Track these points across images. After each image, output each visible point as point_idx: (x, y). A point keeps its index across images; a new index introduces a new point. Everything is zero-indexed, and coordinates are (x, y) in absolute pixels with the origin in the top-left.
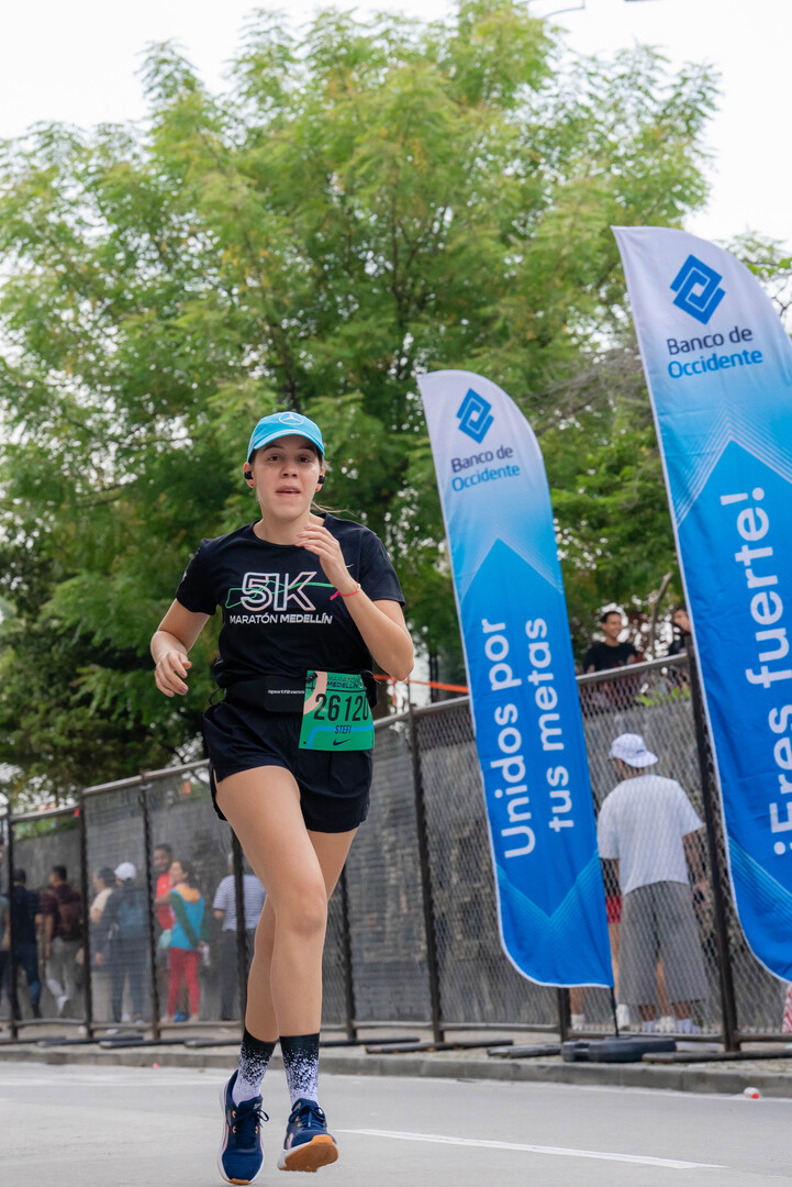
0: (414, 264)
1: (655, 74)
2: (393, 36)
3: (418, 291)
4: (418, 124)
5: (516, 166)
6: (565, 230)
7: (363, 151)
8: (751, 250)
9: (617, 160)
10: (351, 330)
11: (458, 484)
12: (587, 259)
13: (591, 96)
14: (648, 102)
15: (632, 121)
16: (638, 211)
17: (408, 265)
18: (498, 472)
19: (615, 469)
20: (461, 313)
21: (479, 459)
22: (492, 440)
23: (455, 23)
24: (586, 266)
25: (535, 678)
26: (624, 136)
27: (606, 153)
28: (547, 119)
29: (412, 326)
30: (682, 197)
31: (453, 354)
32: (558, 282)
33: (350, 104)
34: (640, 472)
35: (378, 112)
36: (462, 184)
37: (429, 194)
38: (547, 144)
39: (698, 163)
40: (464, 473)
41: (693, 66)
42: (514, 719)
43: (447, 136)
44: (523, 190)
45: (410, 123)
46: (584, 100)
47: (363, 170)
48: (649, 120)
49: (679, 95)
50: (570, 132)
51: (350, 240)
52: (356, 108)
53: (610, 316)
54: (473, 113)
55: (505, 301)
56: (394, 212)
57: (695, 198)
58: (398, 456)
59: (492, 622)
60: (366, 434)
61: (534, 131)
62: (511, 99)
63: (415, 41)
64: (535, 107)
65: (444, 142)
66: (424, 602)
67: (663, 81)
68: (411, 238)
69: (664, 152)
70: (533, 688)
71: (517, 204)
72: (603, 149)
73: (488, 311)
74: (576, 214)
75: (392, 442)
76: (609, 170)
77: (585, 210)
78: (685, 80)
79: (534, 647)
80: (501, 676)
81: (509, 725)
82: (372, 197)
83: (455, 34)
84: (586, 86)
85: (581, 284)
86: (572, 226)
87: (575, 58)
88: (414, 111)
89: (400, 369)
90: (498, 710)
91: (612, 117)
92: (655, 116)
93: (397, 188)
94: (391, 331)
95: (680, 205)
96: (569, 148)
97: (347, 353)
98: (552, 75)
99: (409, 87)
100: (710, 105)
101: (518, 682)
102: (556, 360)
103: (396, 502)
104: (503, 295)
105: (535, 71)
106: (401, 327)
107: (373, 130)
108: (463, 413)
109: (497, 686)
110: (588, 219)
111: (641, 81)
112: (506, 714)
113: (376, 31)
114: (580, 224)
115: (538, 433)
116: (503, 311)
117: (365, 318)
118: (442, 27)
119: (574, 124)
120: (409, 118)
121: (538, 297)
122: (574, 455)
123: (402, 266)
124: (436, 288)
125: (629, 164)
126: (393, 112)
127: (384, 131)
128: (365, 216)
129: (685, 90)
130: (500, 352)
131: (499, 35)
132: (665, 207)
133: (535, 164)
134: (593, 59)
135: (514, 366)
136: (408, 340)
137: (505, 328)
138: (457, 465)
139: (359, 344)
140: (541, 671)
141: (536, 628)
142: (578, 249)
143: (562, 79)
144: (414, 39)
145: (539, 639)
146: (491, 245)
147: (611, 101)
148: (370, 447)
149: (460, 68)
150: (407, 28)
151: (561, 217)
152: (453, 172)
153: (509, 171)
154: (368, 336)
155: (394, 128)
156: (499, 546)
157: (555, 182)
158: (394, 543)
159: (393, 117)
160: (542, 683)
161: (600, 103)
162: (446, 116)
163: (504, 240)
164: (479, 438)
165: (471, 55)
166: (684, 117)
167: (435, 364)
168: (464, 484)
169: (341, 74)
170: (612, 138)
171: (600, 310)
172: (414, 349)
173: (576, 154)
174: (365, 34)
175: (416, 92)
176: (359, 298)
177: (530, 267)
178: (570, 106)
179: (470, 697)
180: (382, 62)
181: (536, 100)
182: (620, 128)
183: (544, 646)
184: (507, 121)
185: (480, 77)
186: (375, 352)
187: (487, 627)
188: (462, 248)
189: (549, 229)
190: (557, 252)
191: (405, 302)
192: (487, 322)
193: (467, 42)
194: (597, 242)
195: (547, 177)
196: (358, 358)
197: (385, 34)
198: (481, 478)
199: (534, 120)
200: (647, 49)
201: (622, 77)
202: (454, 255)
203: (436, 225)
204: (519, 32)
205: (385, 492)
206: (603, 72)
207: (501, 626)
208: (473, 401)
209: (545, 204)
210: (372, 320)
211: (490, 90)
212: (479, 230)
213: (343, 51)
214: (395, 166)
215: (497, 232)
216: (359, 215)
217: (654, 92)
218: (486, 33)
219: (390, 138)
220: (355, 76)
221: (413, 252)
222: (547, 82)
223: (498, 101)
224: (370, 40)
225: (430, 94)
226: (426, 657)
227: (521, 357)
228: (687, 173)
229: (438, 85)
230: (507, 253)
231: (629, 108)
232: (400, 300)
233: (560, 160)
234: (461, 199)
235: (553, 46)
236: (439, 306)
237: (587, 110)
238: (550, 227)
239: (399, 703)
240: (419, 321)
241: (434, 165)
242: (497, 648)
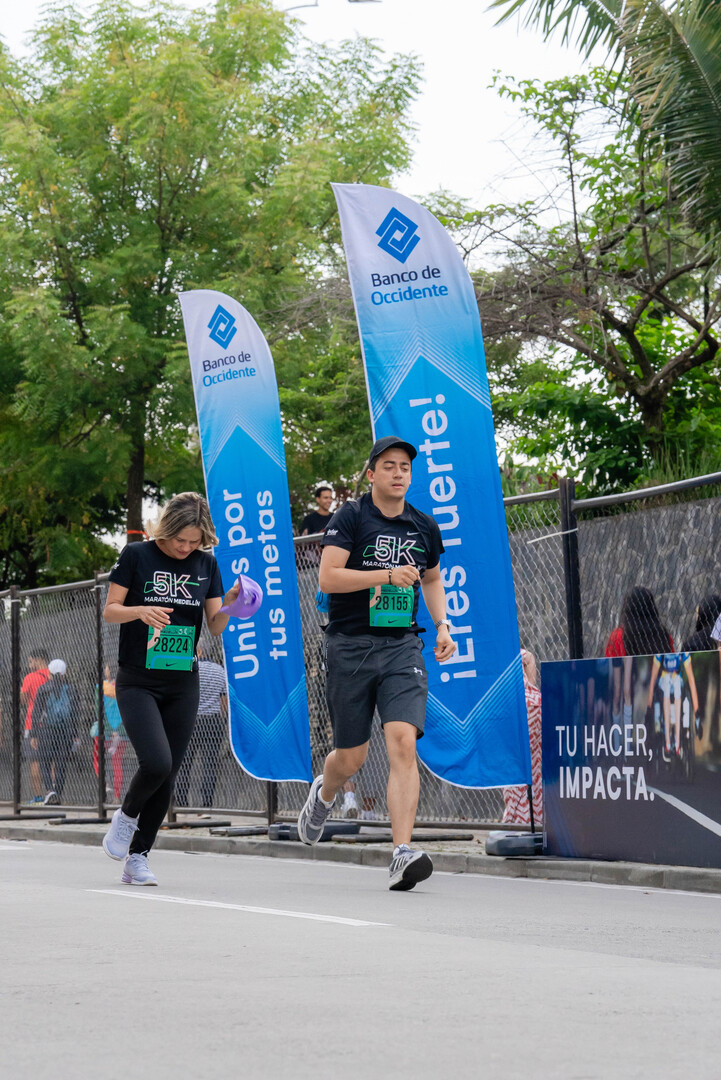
0: (175, 203)
1: (371, 61)
2: (164, 18)
3: (178, 224)
4: (182, 90)
5: (259, 128)
6: (297, 181)
7: (136, 110)
8: (442, 204)
9: (340, 127)
10: (123, 253)
11: (207, 381)
12: (314, 205)
13: (320, 75)
14: (365, 83)
15: (352, 98)
16: (355, 170)
17: (171, 203)
18: (238, 373)
19: (330, 374)
20: (211, 243)
21: (224, 362)
22: (236, 346)
23: (214, 11)
24: (313, 211)
25: (263, 538)
26: (346, 109)
27: (331, 122)
28: (285, 92)
29: (172, 252)
30: (391, 162)
31: (205, 276)
32: (290, 222)
33: (127, 71)
34: (349, 377)
35: (150, 79)
36: (216, 140)
37: (189, 147)
38: (285, 112)
39: (403, 134)
40: (213, 373)
41: (402, 57)
42: (246, 570)
43: (205, 101)
44: (264, 148)
45: (175, 88)
46: (315, 78)
47: (136, 125)
48: (366, 97)
49: (390, 78)
50: (303, 104)
51: (124, 181)
52: (132, 74)
53: (330, 252)
54: (226, 83)
55: (247, 235)
56: (160, 160)
57: (402, 163)
58: (157, 356)
59: (231, 492)
60: (132, 337)
61: (274, 101)
62: (257, 74)
63: (181, 24)
64: (276, 82)
65: (203, 106)
66: (174, 473)
67: (378, 67)
68: (173, 182)
69: (377, 123)
70: (261, 546)
71: (259, 159)
72: (329, 118)
73: (234, 243)
74: (306, 169)
75: (153, 345)
76: (333, 135)
77: (313, 166)
78: (395, 67)
79: (262, 513)
80: (237, 535)
82: (143, 147)
83: (214, 20)
84: (317, 68)
85: (308, 225)
86: (303, 178)
87: (309, 45)
88: (179, 80)
89: (161, 286)
90: (235, 562)
91: (336, 93)
92: (371, 95)
93: (163, 140)
94: (155, 256)
95: (388, 167)
96: (302, 116)
97: (119, 271)
98: (290, 57)
99: (175, 61)
100: (414, 88)
101: (250, 541)
102: (286, 285)
103: (154, 392)
104: (246, 231)
105: (276, 53)
106: (164, 253)
107: (145, 93)
108: (213, 324)
109: (234, 543)
110: (315, 174)
111: (360, 66)
112: (241, 565)
113: (150, 14)
114: (309, 178)
115: (270, 342)
116: (245, 244)
117: (135, 244)
118: (203, 14)
119: (306, 97)
120: (174, 85)
121: (274, 234)
122: (299, 361)
123: (165, 203)
124: (192, 222)
125: (349, 131)
126: (162, 80)
127: (154, 95)
128: (137, 162)
129: (394, 75)
130: (243, 277)
131: (248, 22)
132: (376, 167)
133: (274, 127)
134: (323, 47)
135: (253, 288)
136: (169, 263)
137: (247, 257)
138: (207, 366)
139: (129, 265)
140: (267, 532)
141: (265, 498)
142: (307, 197)
143: (298, 61)
144: (180, 22)
145: (266, 507)
146: (237, 190)
147: (336, 80)
148: (135, 347)
149: (217, 48)
150: (175, 13)
151: (294, 171)
152: (209, 131)
153: (254, 132)
154: (137, 259)
155: (162, 93)
156: (238, 432)
157: (290, 142)
158: (152, 426)
159: (162, 84)
160: (268, 542)
161: (328, 82)
162: (204, 85)
163: (248, 187)
164: (225, 345)
165: (226, 38)
166: (392, 97)
167: (190, 283)
168: (212, 381)
169: (121, 46)
170: (336, 110)
171: (323, 247)
172: (173, 270)
173: (307, 121)
174: (141, 15)
175: (178, 66)
176: (130, 228)
177: (268, 209)
178: (304, 83)
180: (154, 39)
181: (277, 77)
182: (343, 102)
183: (270, 513)
184: (253, 92)
185: (233, 55)
186: (140, 270)
187: (227, 496)
188: (214, 192)
189: (284, 180)
190: (290, 199)
191: (168, 232)
192: (232, 252)
193: (223, 27)
194: (321, 193)
195: (284, 138)
196: (128, 276)
197: (157, 17)
198: (225, 377)
199: (274, 92)
200: (366, 41)
201: (345, 62)
202: (207, 197)
203: (194, 172)
204: (265, 21)
205: (146, 384)
206: (330, 57)
207: (239, 496)
208: (221, 315)
209: (281, 160)
210: (140, 245)
211: (240, 67)
212: (228, 178)
213: (123, 28)
214: (162, 123)
215: (243, 180)
216: (133, 160)
217: (371, 76)
218: (238, 21)
219: (158, 100)
220: (132, 48)
221: (175, 193)
222: (286, 62)
223: (246, 75)
224: (145, 21)
225: (192, 67)
227: (259, 281)
228: (395, 141)
229: (199, 60)
230: (250, 197)
231: (351, 88)
232: (163, 231)
233: (294, 125)
234: (214, 152)
235: (292, 34)
236: (194, 237)
237: (318, 87)
238: (286, 179)
240: (178, 248)
241: (194, 124)
242: (234, 513)
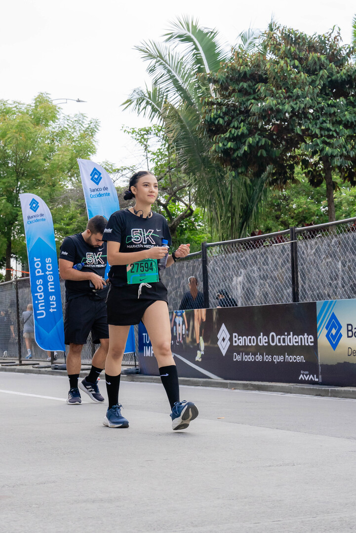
0: (21, 164)
1: (84, 121)
2: (18, 107)
3: (22, 171)
4: (23, 130)
5: (48, 141)
6: (60, 158)
7: (9, 136)
8: (106, 165)
9: (74, 141)
10: (4, 180)
11: (29, 223)
12: (65, 166)
13: (68, 125)
14: (82, 127)
15: (78, 132)
16: (79, 154)
17: (20, 164)
18: (40, 220)
19: (71, 219)
20: (33, 177)
21: (35, 216)
22: (39, 212)
23: (34, 105)
24: (65, 167)
25: (47, 273)
26: (76, 135)
27: (71, 139)
28: (57, 130)
29: (20, 180)
30: (90, 152)
31: (31, 188)
32: (58, 171)
33: (6, 124)
34: (77, 221)
35: (13, 126)
36: (34, 145)
37: (26, 147)
38: (56, 136)
39: (94, 143)
40: (31, 220)
41: (93, 119)
42: (41, 283)
43: (31, 133)
44: (50, 147)
45: (21, 129)
46: (66, 126)
47: (9, 140)
48: (82, 132)
49: (90, 126)
50: (62, 133)
51: (5, 158)
52: (7, 124)
53: (71, 180)
54: (37, 127)
55: (44, 175)
56: (16, 151)
57: (93, 152)
58: (15, 213)
59: (37, 258)
60: (7, 207)
61: (53, 133)
62: (47, 124)
63: (23, 109)
64: (53, 127)
65: (30, 134)
66: (21, 251)
67: (86, 122)
68: (21, 158)
69: (86, 140)
70: (47, 275)
71: (48, 151)
72: (70, 138)
73: (40, 177)
74: (63, 154)
75: (14, 210)
76: (72, 143)
77: (65, 153)
78: (91, 122)
79: (47, 265)
80: (39, 272)
81: (40, 285)
82: (11, 147)
83: (34, 108)
84: (67, 123)
85: (64, 172)
86: (62, 157)
87: (64, 115)
88: (22, 126)
89: (17, 191)
90: (38, 281)
91: (73, 130)
92: (84, 131)
93: (18, 145)
94: (15, 181)
95: (89, 153)
96: (62, 137)
97: (3, 186)
98: (58, 119)
99: (21, 120)
100: (97, 129)
101: (43, 274)
102: (57, 191)
103: (15, 225)
104: (44, 173)
105: (54, 118)
106: (18, 180)
107: (12, 130)
108: (31, 204)
109: (37, 275)
110: (66, 156)
111: (80, 122)
112: (40, 282)
113: (13, 106)
114: (64, 157)
115: (50, 209)
116: (44, 177)
117: (8, 178)
118: (30, 106)
119: (63, 131)
120: (21, 128)
121: (53, 174)
122: (61, 215)
123: (18, 165)
124: (27, 171)
125: (77, 142)
126: (17, 126)
127: (14, 131)
128: (9, 152)
129: (91, 125)
130: (42, 188)
131: (44, 108)
132: (86, 153)
133: (53, 141)
134: (69, 116)
135: (46, 192)
136: (19, 183)
137: (44, 182)
138: (29, 218)
139: (6, 184)
140: (49, 271)
141: (48, 260)
142: (63, 163)
143: (61, 120)
144: (23, 108)
145: (49, 263)
146: (41, 161)
147: (72, 126)
148: (8, 211)
149: (35, 116)
150: (21, 105)
151: (59, 155)
152: (32, 142)
153: (47, 142)
154: (9, 182)
155: (17, 130)
156: (39, 239)
157: (58, 146)
158: (14, 236)
159: (17, 127)
160: (49, 274)
161: (70, 127)
162: (31, 128)
163: (44, 159)
164: (35, 211)
165: (37, 113)
166: (91, 132)
167: (26, 190)
168: (31, 222)
169: (4, 116)
170: (73, 135)
171: (69, 178)
172: (20, 186)
173: (64, 138)
174: (11, 106)
175: (23, 122)
176: (6, 172)
177: (51, 167)
178: (62, 127)
179: (30, 277)
180: (15, 114)
181: (54, 125)
182: (75, 133)
183: (50, 265)
184: (46, 130)
185: (40, 118)
186: (10, 186)
187: (35, 259)
188: (34, 161)
189: (56, 158)
190: (58, 164)
191: (19, 174)
192: (40, 180)
193: (37, 110)
194: (68, 161)
195: (56, 144)
196: (6, 188)
197: (16, 107)
198: (35, 221)
199: (53, 130)
200: (82, 114)
201: (76, 121)
202: (31, 163)
203: (27, 155)
204: (50, 108)
205: (12, 222)
206: (71, 119)
207: (39, 259)
208: (34, 201)
209: (55, 151)
210: (10, 178)
211: (42, 122)
212: (38, 157)
213: (5, 110)
214: (17, 140)
215: (43, 158)
216: (8, 151)
217: (84, 125)
218: (42, 108)
219: (16, 133)
220: (8, 116)
221: (21, 161)
222: (57, 121)
223: (44, 125)
224: (12, 108)
225: (27, 122)
226: (21, 264)
227: (48, 189)
228: (91, 145)
229: (29, 120)
230: (45, 163)
231: (77, 129)
232: (17, 173)
233: (59, 140)
234: (34, 149)
235: (58, 112)
236: (27, 175)
237: (67, 128)
238: (56, 157)
239: (14, 276)
240: (22, 179)
241: (27, 140)
242: (38, 265)
